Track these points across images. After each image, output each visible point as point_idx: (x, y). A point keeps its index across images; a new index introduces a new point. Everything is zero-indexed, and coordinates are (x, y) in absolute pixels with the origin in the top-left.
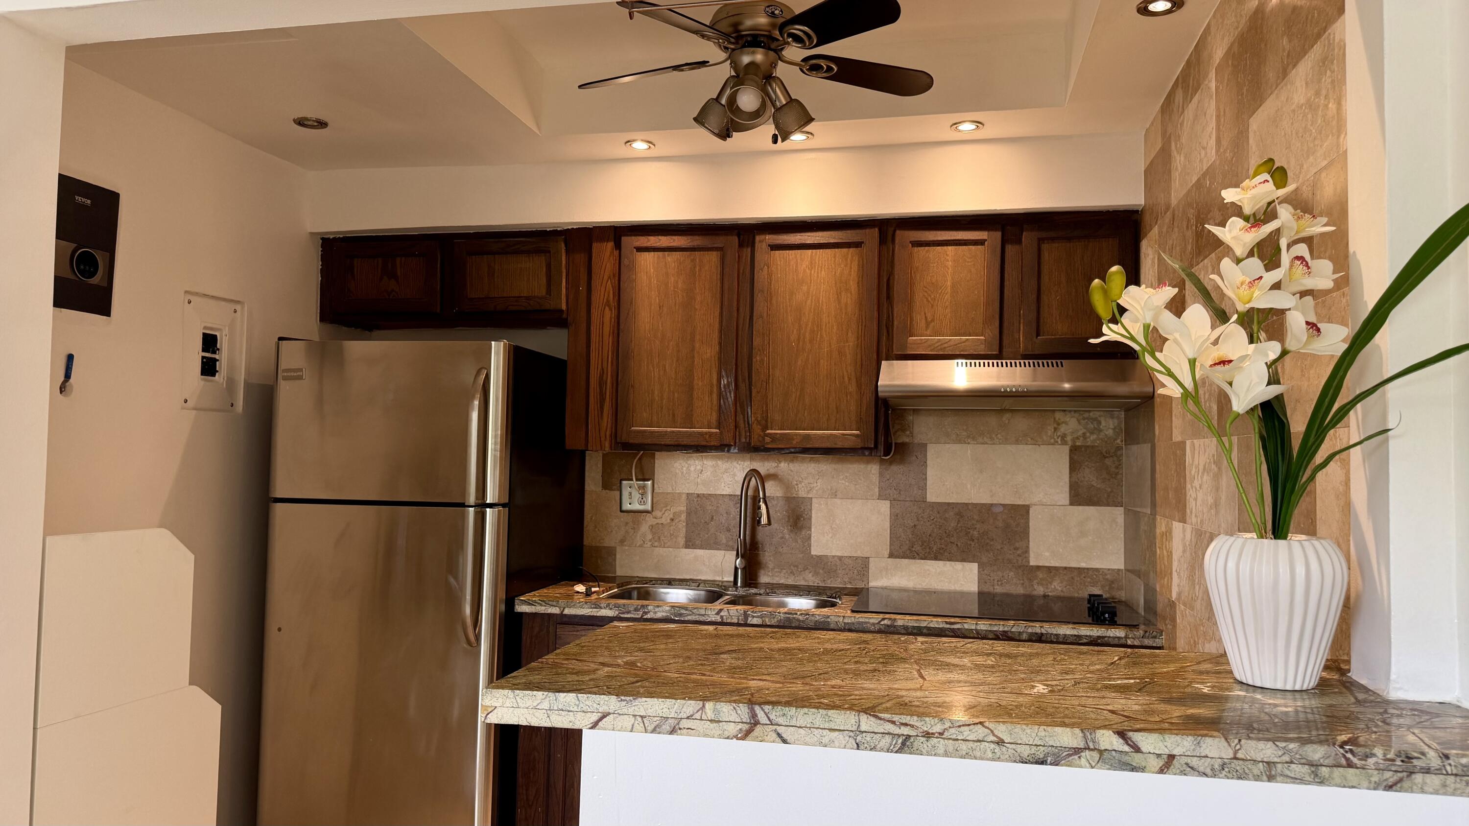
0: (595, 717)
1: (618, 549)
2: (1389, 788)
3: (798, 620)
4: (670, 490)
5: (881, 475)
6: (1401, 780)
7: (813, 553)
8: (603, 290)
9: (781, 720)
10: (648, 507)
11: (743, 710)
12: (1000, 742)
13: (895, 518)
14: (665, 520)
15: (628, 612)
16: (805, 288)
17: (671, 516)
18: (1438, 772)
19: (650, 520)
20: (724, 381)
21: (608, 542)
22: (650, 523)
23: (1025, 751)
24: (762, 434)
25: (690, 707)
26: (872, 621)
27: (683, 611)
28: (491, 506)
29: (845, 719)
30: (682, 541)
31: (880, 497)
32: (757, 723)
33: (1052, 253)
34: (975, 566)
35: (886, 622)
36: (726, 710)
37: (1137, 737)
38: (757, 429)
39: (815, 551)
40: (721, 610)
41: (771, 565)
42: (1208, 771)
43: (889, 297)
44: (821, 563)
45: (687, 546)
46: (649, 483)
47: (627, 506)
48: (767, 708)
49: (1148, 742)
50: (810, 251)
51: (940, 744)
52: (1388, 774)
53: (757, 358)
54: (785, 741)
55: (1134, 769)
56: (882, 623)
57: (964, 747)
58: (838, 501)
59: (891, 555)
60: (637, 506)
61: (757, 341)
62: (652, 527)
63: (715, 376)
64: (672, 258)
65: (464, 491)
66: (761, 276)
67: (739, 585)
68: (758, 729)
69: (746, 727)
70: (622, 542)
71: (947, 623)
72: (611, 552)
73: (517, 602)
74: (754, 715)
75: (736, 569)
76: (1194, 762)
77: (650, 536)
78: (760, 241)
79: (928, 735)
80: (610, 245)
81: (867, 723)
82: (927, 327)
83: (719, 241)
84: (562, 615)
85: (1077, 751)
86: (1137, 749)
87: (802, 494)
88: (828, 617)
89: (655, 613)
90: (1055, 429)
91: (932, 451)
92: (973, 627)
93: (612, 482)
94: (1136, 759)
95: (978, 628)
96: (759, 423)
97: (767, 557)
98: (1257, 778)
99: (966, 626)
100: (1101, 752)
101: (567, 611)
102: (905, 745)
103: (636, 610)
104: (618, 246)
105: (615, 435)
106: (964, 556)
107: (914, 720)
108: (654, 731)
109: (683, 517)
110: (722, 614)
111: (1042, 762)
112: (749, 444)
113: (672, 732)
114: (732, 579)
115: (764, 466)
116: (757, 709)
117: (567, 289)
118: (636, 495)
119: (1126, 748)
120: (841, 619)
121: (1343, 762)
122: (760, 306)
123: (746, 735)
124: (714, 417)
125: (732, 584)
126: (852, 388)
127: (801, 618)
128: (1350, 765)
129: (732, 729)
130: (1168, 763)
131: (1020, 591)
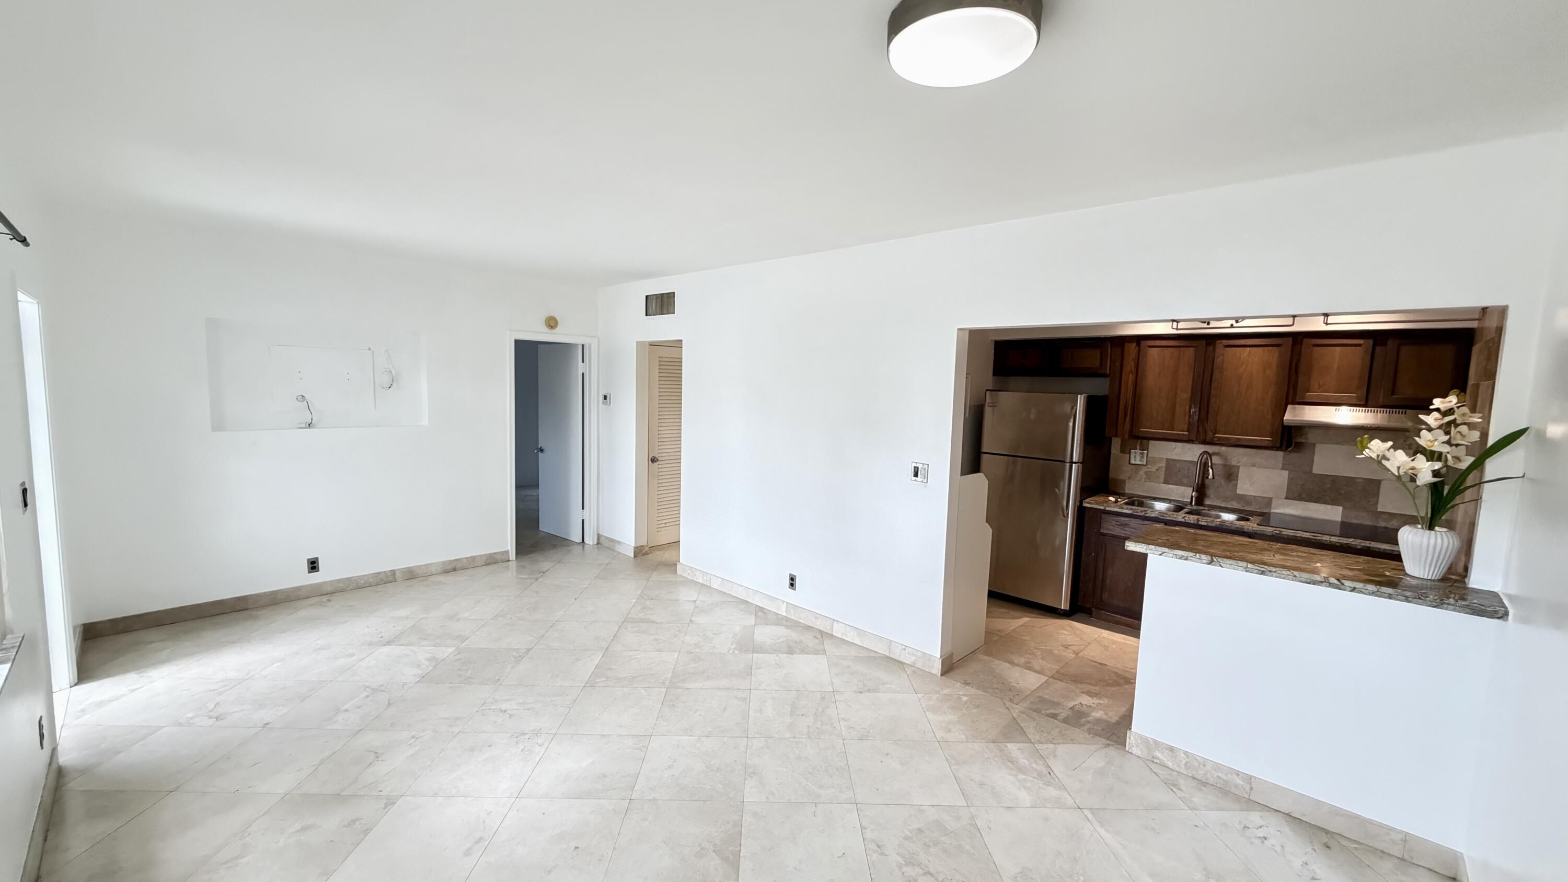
0: (1161, 553)
1: (1127, 481)
2: (1434, 607)
3: (1227, 526)
4: (1156, 456)
5: (1284, 457)
6: (1439, 605)
7: (1238, 492)
8: (1129, 365)
9: (1221, 561)
10: (1144, 463)
11: (1209, 558)
12: (1295, 576)
13: (1291, 480)
14: (1154, 469)
15: (1137, 512)
16: (1244, 367)
17: (1157, 468)
18: (1453, 605)
19: (1144, 469)
20: (1193, 410)
21: (1122, 477)
22: (1144, 471)
23: (1304, 580)
24: (1212, 436)
25: (1191, 554)
26: (1268, 530)
27: (1165, 515)
28: (1075, 463)
29: (1244, 564)
30: (1162, 480)
31: (1282, 469)
32: (1213, 561)
33: (1406, 351)
34: (1341, 508)
35: (1277, 532)
36: (1203, 556)
37: (1343, 581)
38: (1210, 434)
39: (1239, 492)
40: (1185, 517)
41: (1212, 496)
42: (1368, 593)
43: (1296, 373)
44: (1242, 498)
45: (1164, 483)
46: (1146, 452)
47: (1133, 461)
48: (1217, 558)
49: (1347, 583)
50: (1248, 349)
51: (1275, 574)
52: (1434, 603)
53: (1213, 400)
54: (1222, 567)
55: (1341, 589)
56: (1274, 532)
57: (1283, 576)
58: (1255, 468)
59: (1287, 498)
60: (1138, 462)
61: (1213, 392)
62: (1146, 473)
63: (1188, 407)
64: (1167, 351)
65: (1065, 456)
66: (1218, 360)
67: (1193, 504)
68: (1213, 563)
69: (1209, 562)
70: (1129, 478)
71: (1312, 536)
72: (1124, 482)
73: (1084, 502)
74: (1212, 559)
75: (1192, 497)
76: (1362, 590)
77: (1144, 477)
78: (1219, 343)
79: (1270, 571)
80: (1135, 344)
81: (1250, 566)
82: (1319, 388)
83: (1195, 343)
84: (1105, 510)
85: (1322, 582)
86: (1343, 584)
87: (1234, 463)
88: (1243, 526)
89: (1150, 514)
90: (1405, 441)
91: (1319, 447)
92: (1328, 539)
93: (1125, 450)
94: (1342, 587)
95: (1331, 540)
96: (1211, 430)
97: (1210, 492)
98: (1385, 598)
99: (1324, 539)
100: (1330, 583)
101: (1107, 509)
102: (1263, 573)
103: (1141, 512)
104: (1138, 345)
105: (1131, 431)
106: (1334, 502)
107: (1266, 567)
108: (1179, 559)
109: (1164, 469)
110: (1186, 518)
111: (1309, 583)
112: (1205, 440)
113: (1186, 559)
114: (1189, 500)
115: (1210, 449)
116: (1214, 557)
117: (1110, 364)
118: (1138, 457)
119: (1339, 584)
120: (1251, 528)
121: (1418, 597)
122: (1216, 375)
123: (1209, 564)
124: (1186, 427)
125: (1189, 503)
126: (1270, 417)
127: (1228, 525)
128: (1420, 598)
129: (1205, 561)
130: (1353, 590)
131: (1370, 523)
